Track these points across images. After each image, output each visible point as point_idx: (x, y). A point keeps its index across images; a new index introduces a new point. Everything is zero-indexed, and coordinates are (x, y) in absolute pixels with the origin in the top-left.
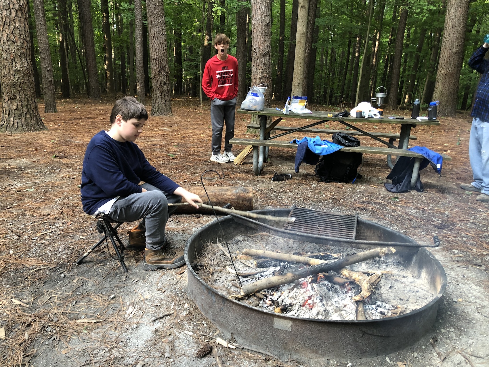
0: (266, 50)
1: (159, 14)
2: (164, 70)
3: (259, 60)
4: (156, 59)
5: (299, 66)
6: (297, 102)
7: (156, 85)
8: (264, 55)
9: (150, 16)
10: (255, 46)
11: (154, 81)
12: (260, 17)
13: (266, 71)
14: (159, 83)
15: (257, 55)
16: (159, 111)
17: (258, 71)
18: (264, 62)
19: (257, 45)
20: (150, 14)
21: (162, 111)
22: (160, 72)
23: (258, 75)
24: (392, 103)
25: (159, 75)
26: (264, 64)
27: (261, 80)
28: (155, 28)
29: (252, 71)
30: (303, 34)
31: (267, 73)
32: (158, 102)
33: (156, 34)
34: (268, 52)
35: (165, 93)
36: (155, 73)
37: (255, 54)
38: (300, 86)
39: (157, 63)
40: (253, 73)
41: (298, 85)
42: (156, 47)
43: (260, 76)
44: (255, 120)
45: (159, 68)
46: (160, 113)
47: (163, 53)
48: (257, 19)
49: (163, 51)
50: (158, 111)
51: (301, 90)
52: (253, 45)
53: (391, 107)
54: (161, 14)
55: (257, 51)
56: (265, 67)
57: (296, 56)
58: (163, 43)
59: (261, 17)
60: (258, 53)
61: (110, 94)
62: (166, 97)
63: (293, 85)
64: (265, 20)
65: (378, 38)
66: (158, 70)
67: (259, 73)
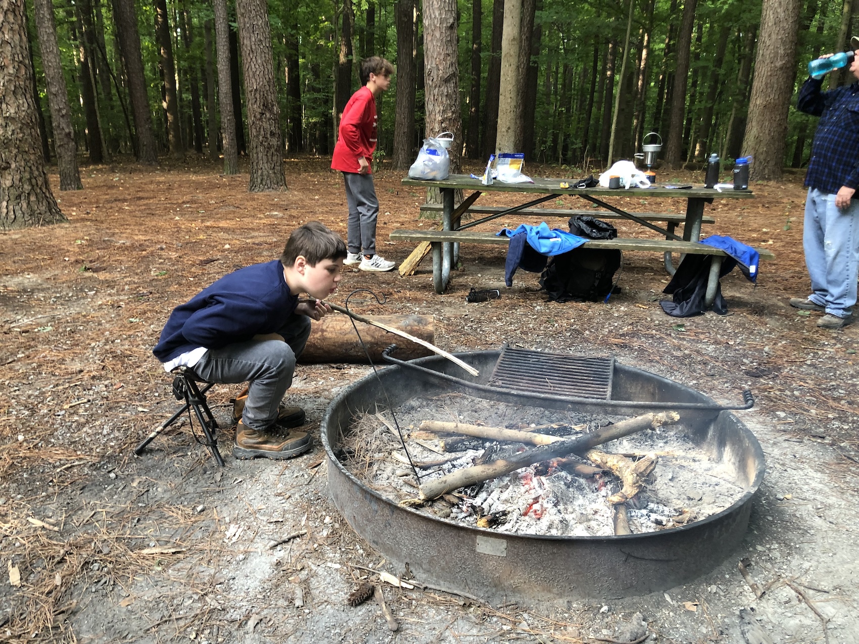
0: (450, 71)
1: (258, 11)
2: (271, 111)
3: (437, 89)
4: (256, 90)
5: (508, 96)
6: (507, 164)
7: (257, 136)
8: (447, 81)
9: (242, 15)
10: (429, 65)
11: (254, 130)
12: (437, 13)
13: (451, 109)
14: (262, 132)
15: (435, 80)
16: (264, 183)
17: (437, 109)
18: (448, 92)
19: (434, 63)
20: (243, 11)
21: (268, 182)
22: (263, 114)
23: (437, 116)
24: (673, 158)
25: (260, 119)
26: (447, 96)
27: (443, 125)
28: (252, 35)
29: (426, 109)
30: (514, 39)
31: (453, 113)
32: (261, 166)
33: (253, 47)
34: (454, 75)
35: (273, 150)
36: (255, 117)
37: (431, 78)
38: (511, 133)
39: (258, 97)
40: (427, 113)
41: (507, 131)
42: (254, 70)
43: (440, 118)
44: (433, 195)
45: (262, 107)
46: (266, 187)
47: (267, 79)
48: (433, 16)
49: (267, 76)
50: (261, 183)
51: (513, 139)
52: (426, 63)
53: (671, 166)
54: (262, 11)
55: (434, 74)
56: (448, 102)
57: (502, 79)
58: (266, 62)
59: (440, 14)
60: (435, 77)
61: (175, 155)
62: (275, 158)
63: (498, 130)
64: (446, 19)
65: (645, 44)
66: (260, 110)
67: (439, 112)
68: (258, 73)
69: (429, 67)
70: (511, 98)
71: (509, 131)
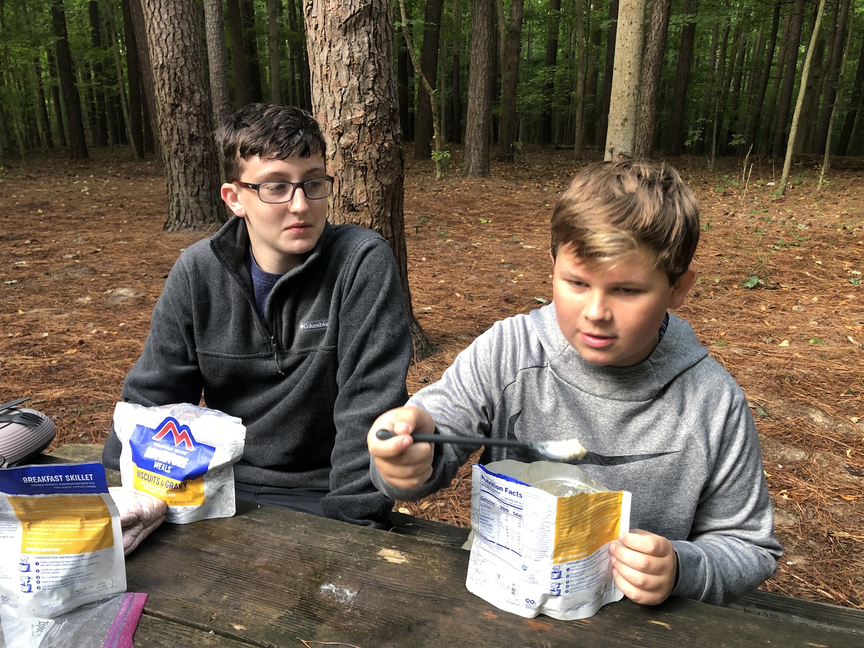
4: (162, 66)
5: (626, 70)
7: (168, 142)
13: (361, 100)
14: (176, 137)
16: (182, 218)
21: (189, 216)
22: (177, 106)
25: (173, 114)
31: (367, 109)
32: (176, 191)
34: (368, 12)
35: (194, 164)
36: (164, 110)
41: (622, 124)
42: (159, 32)
45: (173, 94)
46: (184, 225)
47: (181, 47)
50: (178, 218)
51: (630, 136)
58: (178, 17)
62: (199, 178)
66: (171, 100)
68: (164, 37)
70: (630, 74)
71: (626, 123)
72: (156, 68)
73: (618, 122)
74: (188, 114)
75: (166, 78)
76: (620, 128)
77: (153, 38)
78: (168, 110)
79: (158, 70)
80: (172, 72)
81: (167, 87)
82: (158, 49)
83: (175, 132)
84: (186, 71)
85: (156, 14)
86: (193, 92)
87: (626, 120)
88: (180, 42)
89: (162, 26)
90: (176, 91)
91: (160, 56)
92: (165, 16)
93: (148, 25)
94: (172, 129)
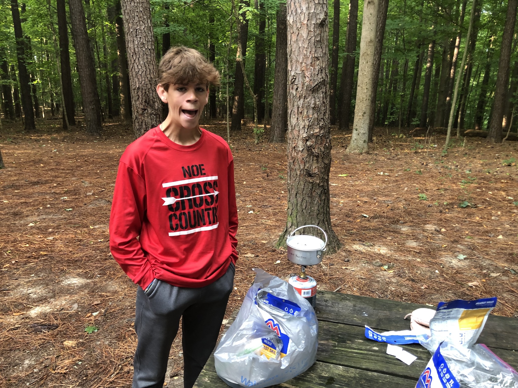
0: (319, 79)
1: (141, 17)
2: (152, 107)
3: (302, 100)
4: (139, 88)
6: (455, 318)
8: (314, 90)
10: (293, 70)
12: (304, 7)
13: (318, 124)
15: (299, 89)
17: (302, 124)
18: (315, 104)
19: (299, 69)
22: (145, 110)
23: (301, 132)
26: (313, 108)
27: (308, 143)
28: (135, 39)
29: (289, 122)
31: (321, 128)
34: (323, 83)
37: (295, 87)
40: (290, 128)
41: (363, 116)
42: (137, 70)
43: (305, 135)
45: (144, 104)
47: (149, 78)
48: (299, 11)
51: (367, 121)
52: (289, 68)
53: (493, 140)
54: (145, 17)
55: (299, 82)
56: (316, 115)
57: (360, 73)
58: (149, 63)
59: (308, 8)
60: (300, 86)
63: (356, 115)
64: (315, 14)
65: (457, 44)
66: (142, 107)
67: (304, 127)
68: (140, 73)
69: (293, 73)
70: (367, 89)
71: (365, 115)
72: (134, 90)
73: (360, 114)
74: (151, 114)
75: (140, 95)
76: (361, 117)
77: (134, 73)
78: (141, 112)
79: (136, 91)
80: (144, 91)
81: (140, 99)
82: (136, 80)
83: (144, 124)
84: (151, 91)
85: (137, 61)
86: (154, 102)
87: (365, 113)
88: (149, 76)
89: (140, 67)
90: (145, 102)
91: (137, 83)
92: (142, 62)
93: (131, 66)
94: (142, 122)
